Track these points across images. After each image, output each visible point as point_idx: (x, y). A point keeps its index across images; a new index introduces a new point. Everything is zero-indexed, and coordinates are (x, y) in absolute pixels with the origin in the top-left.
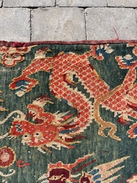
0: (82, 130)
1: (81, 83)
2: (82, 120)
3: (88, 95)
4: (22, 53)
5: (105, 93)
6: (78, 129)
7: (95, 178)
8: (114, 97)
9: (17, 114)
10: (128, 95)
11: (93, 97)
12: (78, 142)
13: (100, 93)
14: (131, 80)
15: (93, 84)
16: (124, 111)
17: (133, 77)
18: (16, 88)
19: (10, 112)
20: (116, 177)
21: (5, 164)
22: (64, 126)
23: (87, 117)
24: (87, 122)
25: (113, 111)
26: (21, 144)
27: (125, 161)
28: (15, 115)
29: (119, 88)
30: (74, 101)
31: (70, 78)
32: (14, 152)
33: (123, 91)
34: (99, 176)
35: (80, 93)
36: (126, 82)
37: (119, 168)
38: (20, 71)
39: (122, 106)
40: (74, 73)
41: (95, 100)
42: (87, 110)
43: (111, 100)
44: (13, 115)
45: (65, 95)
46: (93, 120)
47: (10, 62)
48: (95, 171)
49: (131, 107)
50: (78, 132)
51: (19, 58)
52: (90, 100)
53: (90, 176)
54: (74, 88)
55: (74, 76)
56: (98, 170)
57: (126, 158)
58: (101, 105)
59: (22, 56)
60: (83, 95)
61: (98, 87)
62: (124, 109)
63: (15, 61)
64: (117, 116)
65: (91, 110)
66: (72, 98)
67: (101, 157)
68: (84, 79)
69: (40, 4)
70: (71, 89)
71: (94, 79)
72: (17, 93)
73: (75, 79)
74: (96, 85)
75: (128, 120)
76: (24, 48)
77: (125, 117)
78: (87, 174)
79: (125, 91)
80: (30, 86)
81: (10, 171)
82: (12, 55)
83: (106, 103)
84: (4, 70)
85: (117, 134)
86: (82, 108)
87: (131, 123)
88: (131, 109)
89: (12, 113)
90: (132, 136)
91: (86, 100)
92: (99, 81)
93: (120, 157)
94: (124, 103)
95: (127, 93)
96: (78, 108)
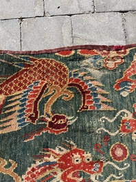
4: (122, 55)
9: (124, 113)
18: (120, 89)
19: (118, 111)
21: (119, 158)
26: (132, 141)
28: (123, 114)
32: (127, 148)
38: (121, 73)
44: (121, 114)
47: (111, 65)
51: (119, 61)
59: (122, 59)
63: (115, 64)
69: (130, 8)
72: (122, 93)
76: (123, 51)
80: (133, 86)
81: (125, 164)
82: (113, 58)
84: (106, 73)
89: (119, 112)
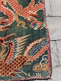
0: (10, 24)
1: (10, 5)
2: (10, 20)
3: (13, 10)
5: (20, 9)
6: (8, 24)
7: (15, 43)
8: (24, 11)
10: (31, 11)
11: (15, 11)
12: (8, 29)
13: (18, 10)
14: (32, 5)
15: (15, 6)
16: (29, 17)
17: (33, 4)
20: (24, 43)
22: (2, 23)
23: (12, 19)
24: (12, 21)
25: (24, 17)
27: (28, 36)
29: (27, 8)
30: (6, 13)
31: (5, 4)
33: (28, 9)
34: (17, 42)
35: (9, 9)
36: (30, 5)
37: (26, 39)
39: (28, 15)
40: (7, 1)
41: (16, 12)
42: (12, 16)
43: (23, 12)
45: (2, 10)
46: (15, 20)
48: (15, 40)
49: (32, 15)
50: (8, 25)
52: (14, 12)
53: (13, 42)
54: (7, 7)
55: (7, 2)
56: (16, 40)
57: (29, 35)
58: (19, 14)
60: (11, 10)
61: (18, 7)
62: (29, 16)
64: (26, 19)
65: (14, 17)
66: (6, 11)
67: (18, 35)
68: (11, 4)
70: (5, 8)
71: (16, 4)
73: (7, 4)
74: (17, 6)
75: (30, 20)
77: (29, 19)
78: (11, 42)
79: (30, 9)
83: (21, 14)
85: (25, 26)
86: (10, 15)
87: (32, 22)
88: (32, 16)
90: (32, 27)
91: (12, 12)
92: (18, 5)
93: (26, 35)
94: (29, 14)
95: (30, 10)
96: (8, 15)
